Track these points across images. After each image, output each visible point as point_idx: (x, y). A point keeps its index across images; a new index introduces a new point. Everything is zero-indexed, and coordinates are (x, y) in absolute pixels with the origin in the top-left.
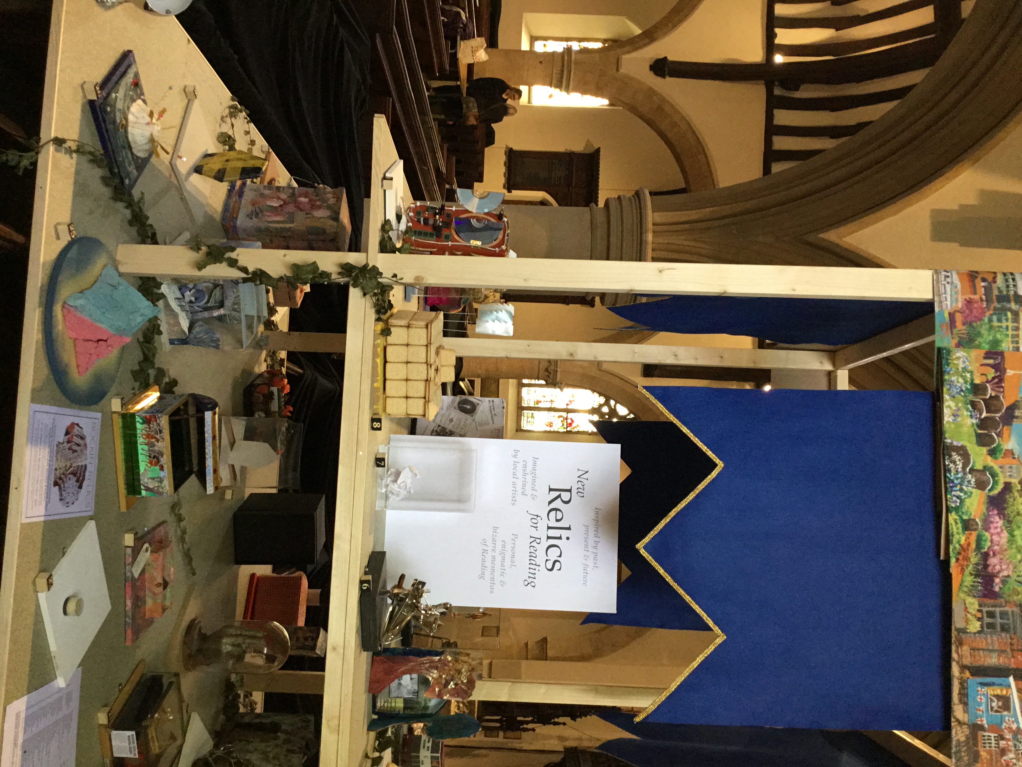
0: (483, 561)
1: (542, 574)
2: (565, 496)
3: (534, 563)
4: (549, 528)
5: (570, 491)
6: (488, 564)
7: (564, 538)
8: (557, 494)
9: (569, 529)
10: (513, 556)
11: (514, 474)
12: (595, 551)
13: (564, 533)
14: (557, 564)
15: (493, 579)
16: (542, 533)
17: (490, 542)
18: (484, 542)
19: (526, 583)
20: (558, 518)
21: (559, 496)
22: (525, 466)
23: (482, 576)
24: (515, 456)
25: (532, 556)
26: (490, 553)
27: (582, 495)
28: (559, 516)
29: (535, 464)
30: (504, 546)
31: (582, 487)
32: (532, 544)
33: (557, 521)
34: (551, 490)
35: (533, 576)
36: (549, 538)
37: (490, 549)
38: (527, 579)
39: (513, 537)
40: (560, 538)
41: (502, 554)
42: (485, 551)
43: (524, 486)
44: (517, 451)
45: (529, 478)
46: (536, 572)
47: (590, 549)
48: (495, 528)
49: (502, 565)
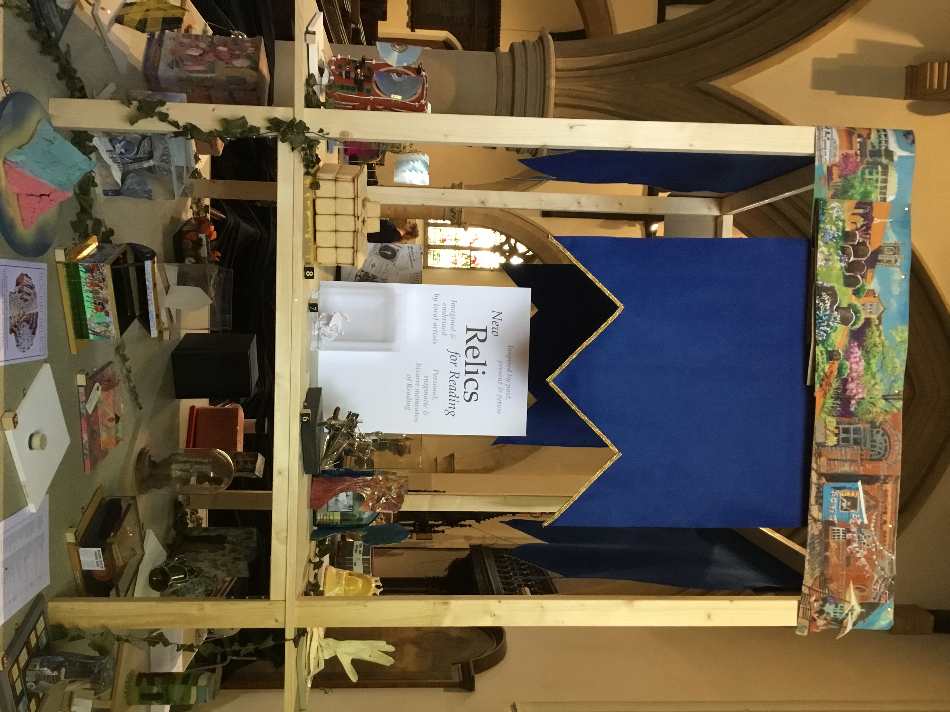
0: (408, 394)
1: (461, 404)
2: (481, 335)
3: (453, 395)
4: (467, 364)
5: (485, 330)
6: (413, 396)
7: (480, 372)
8: (474, 333)
9: (485, 364)
10: (435, 390)
11: (435, 316)
12: (508, 383)
13: (481, 369)
14: (474, 396)
15: (417, 410)
16: (461, 368)
17: (413, 378)
18: (409, 378)
19: (447, 412)
20: (475, 355)
21: (476, 335)
22: (444, 309)
23: (407, 407)
24: (435, 300)
25: (452, 389)
26: (414, 387)
27: (496, 334)
28: (476, 353)
29: (453, 306)
30: (426, 381)
31: (496, 327)
32: (451, 379)
33: (474, 357)
34: (468, 330)
35: (453, 406)
36: (467, 373)
37: (414, 383)
38: (448, 409)
39: (435, 372)
40: (477, 373)
41: (425, 386)
42: (409, 385)
43: (444, 326)
44: (437, 295)
45: (449, 320)
46: (456, 403)
47: (504, 381)
48: (419, 365)
49: (426, 398)
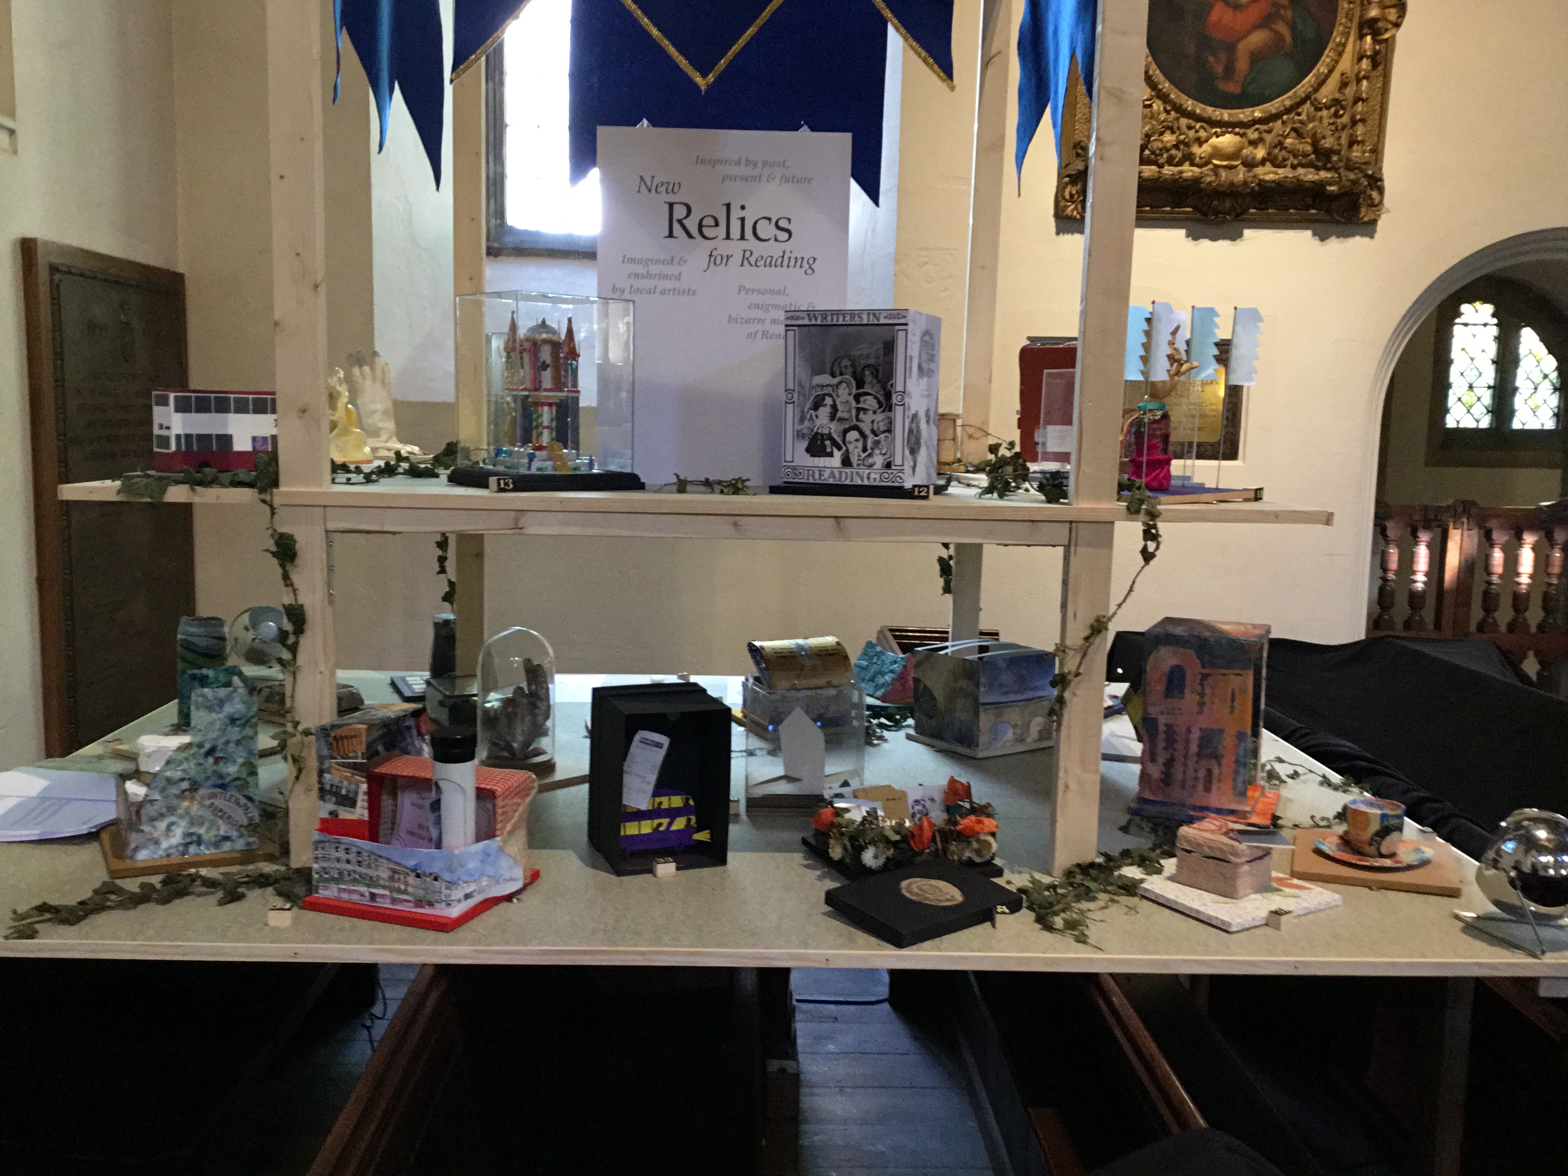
13: (736, 214)
